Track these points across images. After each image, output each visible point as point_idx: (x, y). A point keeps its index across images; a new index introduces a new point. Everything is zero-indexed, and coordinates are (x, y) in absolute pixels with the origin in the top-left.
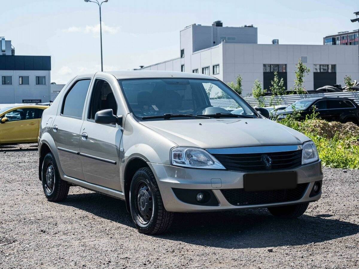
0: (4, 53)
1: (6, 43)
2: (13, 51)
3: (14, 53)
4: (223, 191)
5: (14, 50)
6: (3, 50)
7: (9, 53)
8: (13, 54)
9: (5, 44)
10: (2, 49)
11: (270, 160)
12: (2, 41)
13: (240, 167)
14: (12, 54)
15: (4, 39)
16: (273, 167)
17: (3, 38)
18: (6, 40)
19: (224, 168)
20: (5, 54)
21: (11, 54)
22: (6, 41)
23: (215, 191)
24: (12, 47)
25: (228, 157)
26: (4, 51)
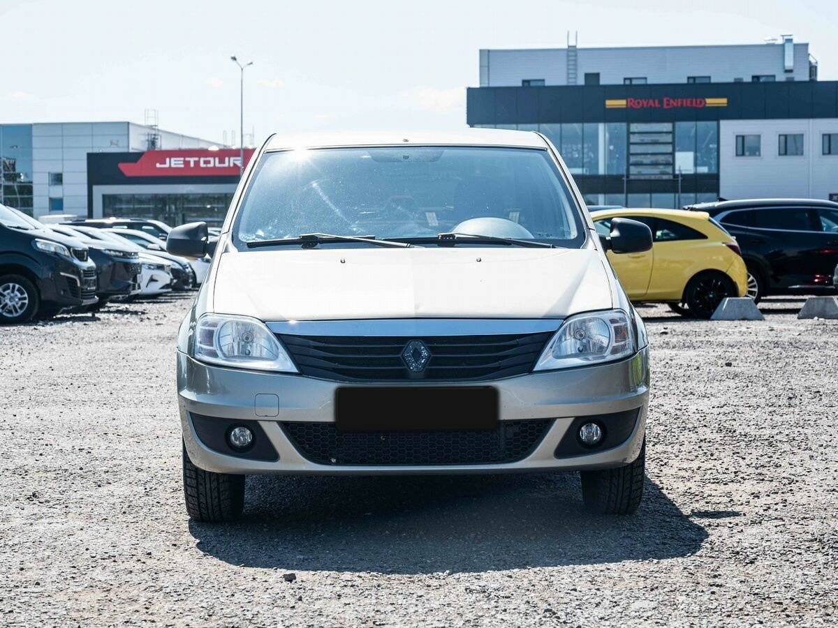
0: (789, 75)
1: (794, 49)
2: (813, 70)
3: (816, 75)
4: (287, 427)
5: (816, 67)
6: (787, 68)
7: (802, 76)
8: (813, 77)
9: (792, 53)
10: (784, 67)
11: (425, 353)
12: (787, 45)
13: (335, 370)
14: (810, 76)
15: (791, 40)
16: (430, 374)
17: (788, 37)
18: (795, 41)
19: (295, 370)
20: (793, 78)
21: (807, 78)
22: (795, 45)
23: (264, 425)
24: (811, 59)
25: (312, 343)
26: (791, 71)
